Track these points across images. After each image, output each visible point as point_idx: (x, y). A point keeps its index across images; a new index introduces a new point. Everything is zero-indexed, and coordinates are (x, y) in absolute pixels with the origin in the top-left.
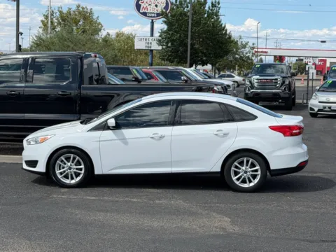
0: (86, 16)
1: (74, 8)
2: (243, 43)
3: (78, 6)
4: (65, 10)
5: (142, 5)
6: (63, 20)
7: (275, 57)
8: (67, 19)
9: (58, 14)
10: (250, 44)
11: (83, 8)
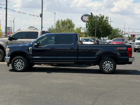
0: (69, 22)
1: (66, 20)
2: (119, 30)
3: (67, 19)
4: (63, 20)
5: (83, 18)
6: (62, 23)
7: (131, 35)
8: (64, 23)
9: (61, 22)
10: (122, 31)
11: (69, 20)
